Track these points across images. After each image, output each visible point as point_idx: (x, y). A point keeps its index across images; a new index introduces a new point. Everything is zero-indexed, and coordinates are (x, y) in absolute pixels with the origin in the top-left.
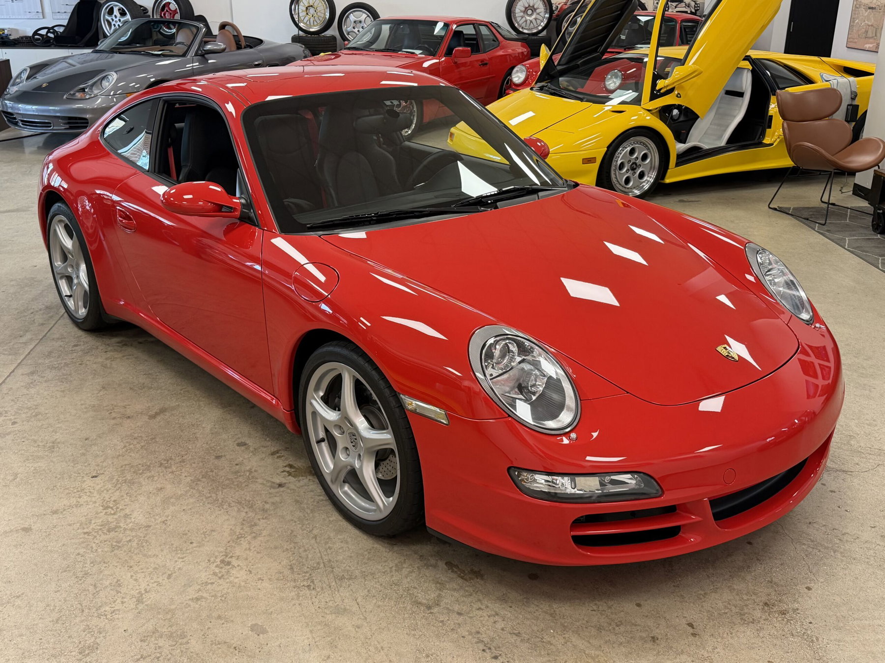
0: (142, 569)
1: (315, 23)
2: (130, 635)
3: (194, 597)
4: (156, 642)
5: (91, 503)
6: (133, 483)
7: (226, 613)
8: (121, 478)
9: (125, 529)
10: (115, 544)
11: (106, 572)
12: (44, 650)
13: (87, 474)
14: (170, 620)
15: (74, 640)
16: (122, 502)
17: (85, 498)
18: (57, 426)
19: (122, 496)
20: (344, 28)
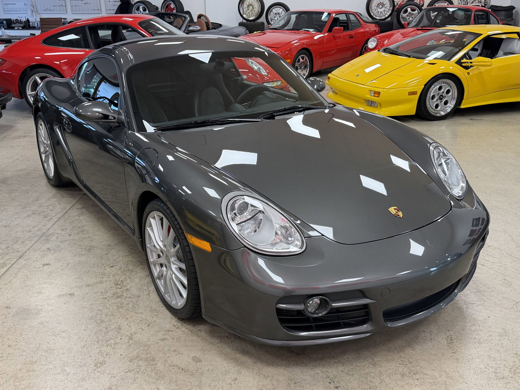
0: (133, 320)
1: (253, 15)
2: (124, 357)
3: (162, 338)
4: (138, 363)
5: (109, 281)
6: (133, 271)
7: (179, 349)
8: (126, 268)
9: (126, 297)
10: (119, 305)
11: (113, 321)
12: (75, 363)
13: (107, 265)
14: (146, 350)
15: (92, 358)
16: (126, 282)
17: (105, 278)
18: (94, 238)
19: (126, 278)
20: (269, 18)
